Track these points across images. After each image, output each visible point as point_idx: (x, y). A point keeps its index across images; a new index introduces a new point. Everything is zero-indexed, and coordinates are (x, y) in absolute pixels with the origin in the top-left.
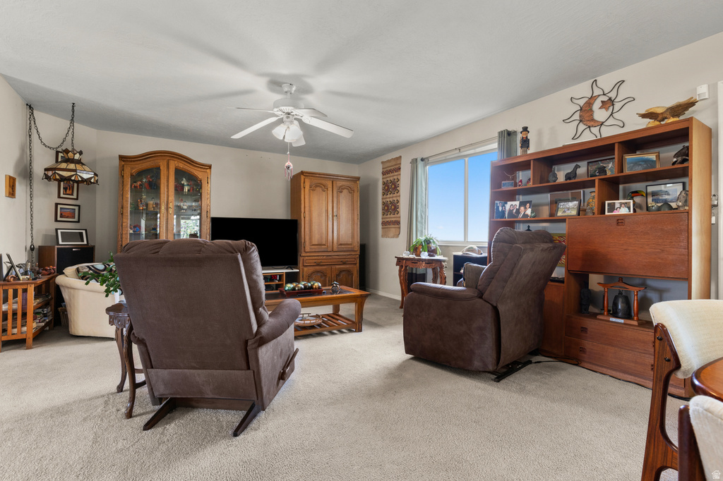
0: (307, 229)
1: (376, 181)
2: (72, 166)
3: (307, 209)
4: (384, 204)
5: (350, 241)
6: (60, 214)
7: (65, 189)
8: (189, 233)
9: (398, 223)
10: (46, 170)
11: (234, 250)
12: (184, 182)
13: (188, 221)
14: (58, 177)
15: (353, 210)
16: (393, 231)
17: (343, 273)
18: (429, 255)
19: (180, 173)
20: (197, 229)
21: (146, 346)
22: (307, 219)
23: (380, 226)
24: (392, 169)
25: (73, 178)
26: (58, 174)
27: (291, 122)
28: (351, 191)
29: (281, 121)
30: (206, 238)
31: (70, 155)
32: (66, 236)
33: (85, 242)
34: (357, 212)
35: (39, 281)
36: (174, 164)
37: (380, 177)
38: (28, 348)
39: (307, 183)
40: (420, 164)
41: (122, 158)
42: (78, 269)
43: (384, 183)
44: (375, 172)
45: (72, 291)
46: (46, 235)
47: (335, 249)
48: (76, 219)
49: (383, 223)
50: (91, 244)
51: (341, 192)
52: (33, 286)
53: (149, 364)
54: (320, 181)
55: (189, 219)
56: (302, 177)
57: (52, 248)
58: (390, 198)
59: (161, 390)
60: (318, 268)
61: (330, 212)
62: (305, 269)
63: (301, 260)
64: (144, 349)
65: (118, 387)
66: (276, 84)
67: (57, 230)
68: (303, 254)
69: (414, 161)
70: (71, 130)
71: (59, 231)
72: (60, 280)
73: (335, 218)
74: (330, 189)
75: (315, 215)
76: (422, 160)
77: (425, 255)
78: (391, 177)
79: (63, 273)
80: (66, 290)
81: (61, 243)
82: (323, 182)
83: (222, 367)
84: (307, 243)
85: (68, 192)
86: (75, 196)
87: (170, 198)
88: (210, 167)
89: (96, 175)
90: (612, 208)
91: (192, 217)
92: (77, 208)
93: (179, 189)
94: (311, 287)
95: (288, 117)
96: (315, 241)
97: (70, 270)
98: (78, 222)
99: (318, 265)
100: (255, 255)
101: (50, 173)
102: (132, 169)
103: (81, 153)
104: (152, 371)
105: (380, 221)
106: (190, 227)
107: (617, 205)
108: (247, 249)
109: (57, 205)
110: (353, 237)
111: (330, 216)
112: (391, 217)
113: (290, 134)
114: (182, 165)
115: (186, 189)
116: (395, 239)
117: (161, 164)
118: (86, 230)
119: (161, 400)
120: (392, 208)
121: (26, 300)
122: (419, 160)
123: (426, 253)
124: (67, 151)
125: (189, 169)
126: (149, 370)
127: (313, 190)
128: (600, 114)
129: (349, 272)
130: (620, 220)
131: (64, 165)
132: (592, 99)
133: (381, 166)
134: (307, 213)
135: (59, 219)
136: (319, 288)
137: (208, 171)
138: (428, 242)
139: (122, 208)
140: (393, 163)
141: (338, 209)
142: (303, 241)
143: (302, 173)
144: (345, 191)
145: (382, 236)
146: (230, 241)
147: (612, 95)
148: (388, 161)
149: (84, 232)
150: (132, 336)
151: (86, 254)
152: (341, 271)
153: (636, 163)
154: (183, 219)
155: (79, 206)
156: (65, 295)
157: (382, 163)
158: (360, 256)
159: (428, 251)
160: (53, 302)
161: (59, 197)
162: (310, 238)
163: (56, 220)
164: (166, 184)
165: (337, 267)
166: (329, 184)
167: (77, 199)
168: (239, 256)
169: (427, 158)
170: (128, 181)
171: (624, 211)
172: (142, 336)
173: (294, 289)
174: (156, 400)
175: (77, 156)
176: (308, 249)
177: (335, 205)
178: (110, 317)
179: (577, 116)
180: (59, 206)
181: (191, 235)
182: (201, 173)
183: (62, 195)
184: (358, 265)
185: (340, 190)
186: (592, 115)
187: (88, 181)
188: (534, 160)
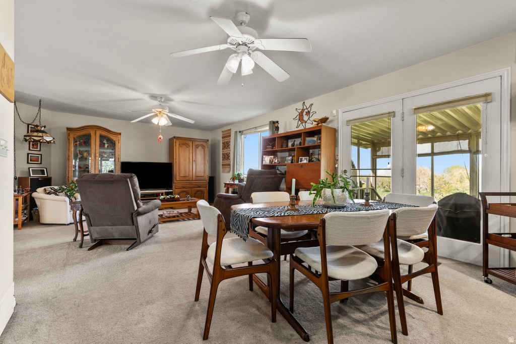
0: (177, 168)
1: (219, 141)
2: (40, 134)
3: (177, 157)
4: (223, 154)
5: (203, 175)
6: (30, 159)
7: (33, 145)
8: (108, 170)
9: (230, 165)
10: (25, 136)
11: (126, 177)
12: (105, 142)
13: (107, 162)
14: (32, 140)
15: (204, 158)
16: (227, 169)
17: (199, 192)
18: (239, 182)
19: (102, 137)
20: (113, 167)
21: (89, 217)
22: (177, 162)
23: (221, 167)
24: (227, 135)
25: (41, 141)
26: (33, 139)
27: (162, 116)
28: (203, 147)
29: (156, 115)
30: (118, 172)
31: (39, 128)
32: (35, 172)
33: (46, 175)
34: (207, 158)
35: (24, 195)
36: (99, 133)
37: (221, 139)
38: (19, 229)
39: (177, 144)
40: (239, 134)
41: (68, 129)
42: (45, 189)
43: (223, 143)
44: (219, 137)
45: (42, 200)
46: (22, 171)
47: (194, 179)
48: (39, 162)
49: (223, 165)
50: (49, 176)
51: (198, 148)
52: (21, 197)
53: (90, 225)
54: (186, 142)
55: (108, 160)
56: (175, 140)
57: (26, 178)
58: (226, 151)
59: (95, 236)
60: (184, 189)
61: (191, 159)
62: (176, 190)
63: (174, 185)
64: (88, 218)
65: (74, 239)
66: (153, 97)
67: (29, 168)
68: (175, 182)
69: (236, 132)
70: (39, 114)
71: (31, 169)
72: (34, 195)
73: (194, 162)
74: (191, 146)
75: (182, 160)
76: (240, 132)
77: (237, 182)
78: (226, 140)
79: (36, 191)
80: (39, 200)
81: (32, 175)
82: (187, 142)
83: (122, 225)
84: (177, 176)
85: (35, 147)
86: (39, 149)
87: (97, 151)
88: (120, 134)
89: (54, 139)
90: (301, 161)
91: (110, 159)
92: (40, 156)
93: (102, 145)
94: (174, 198)
95: (160, 114)
96: (182, 175)
97: (40, 190)
98: (41, 163)
99: (184, 188)
100: (136, 179)
101: (28, 138)
102: (74, 135)
103: (45, 127)
104: (91, 228)
105: (221, 164)
106: (108, 166)
107: (303, 159)
108: (132, 177)
109: (28, 154)
110: (204, 172)
111: (191, 161)
112: (226, 162)
113: (162, 121)
114: (103, 133)
115: (106, 146)
116: (228, 174)
117: (91, 132)
118: (46, 169)
119: (95, 240)
120: (226, 157)
121: (18, 204)
122: (238, 132)
123: (237, 181)
124: (37, 126)
125: (107, 135)
126: (90, 227)
127: (181, 147)
128: (305, 118)
129: (202, 192)
130: (302, 165)
131: (35, 134)
132: (303, 110)
133: (221, 134)
134: (177, 159)
135: (29, 162)
136: (178, 198)
137: (119, 136)
138: (238, 175)
139: (69, 156)
140: (227, 132)
141: (196, 157)
142: (175, 175)
143: (175, 137)
144: (200, 147)
145: (222, 172)
146: (125, 174)
147: (309, 109)
148: (225, 131)
149: (45, 169)
150: (83, 213)
151: (47, 182)
152: (198, 191)
153: (310, 142)
154: (104, 160)
155: (41, 155)
156: (38, 202)
157: (222, 132)
158: (209, 183)
159: (239, 180)
160: (28, 207)
161: (30, 150)
162: (179, 173)
163: (28, 163)
164: (94, 143)
165: (195, 189)
166: (191, 144)
167: (40, 151)
168: (128, 180)
169: (242, 131)
170: (72, 142)
171: (305, 161)
172: (88, 212)
173: (164, 198)
174: (93, 240)
175: (43, 129)
176: (178, 179)
177: (194, 155)
178: (72, 206)
179: (298, 118)
180: (30, 155)
181: (109, 171)
182: (115, 138)
183: (31, 149)
184: (207, 188)
185: (197, 147)
186: (303, 117)
187: (49, 142)
188: (278, 137)
